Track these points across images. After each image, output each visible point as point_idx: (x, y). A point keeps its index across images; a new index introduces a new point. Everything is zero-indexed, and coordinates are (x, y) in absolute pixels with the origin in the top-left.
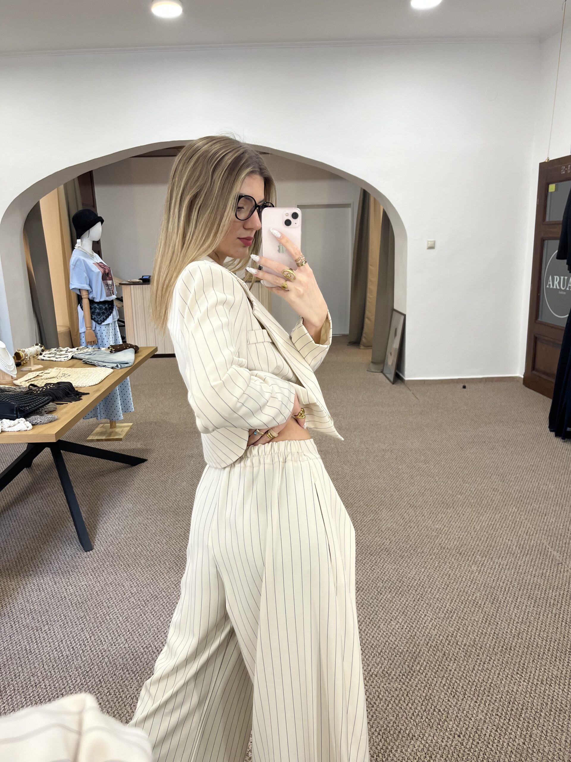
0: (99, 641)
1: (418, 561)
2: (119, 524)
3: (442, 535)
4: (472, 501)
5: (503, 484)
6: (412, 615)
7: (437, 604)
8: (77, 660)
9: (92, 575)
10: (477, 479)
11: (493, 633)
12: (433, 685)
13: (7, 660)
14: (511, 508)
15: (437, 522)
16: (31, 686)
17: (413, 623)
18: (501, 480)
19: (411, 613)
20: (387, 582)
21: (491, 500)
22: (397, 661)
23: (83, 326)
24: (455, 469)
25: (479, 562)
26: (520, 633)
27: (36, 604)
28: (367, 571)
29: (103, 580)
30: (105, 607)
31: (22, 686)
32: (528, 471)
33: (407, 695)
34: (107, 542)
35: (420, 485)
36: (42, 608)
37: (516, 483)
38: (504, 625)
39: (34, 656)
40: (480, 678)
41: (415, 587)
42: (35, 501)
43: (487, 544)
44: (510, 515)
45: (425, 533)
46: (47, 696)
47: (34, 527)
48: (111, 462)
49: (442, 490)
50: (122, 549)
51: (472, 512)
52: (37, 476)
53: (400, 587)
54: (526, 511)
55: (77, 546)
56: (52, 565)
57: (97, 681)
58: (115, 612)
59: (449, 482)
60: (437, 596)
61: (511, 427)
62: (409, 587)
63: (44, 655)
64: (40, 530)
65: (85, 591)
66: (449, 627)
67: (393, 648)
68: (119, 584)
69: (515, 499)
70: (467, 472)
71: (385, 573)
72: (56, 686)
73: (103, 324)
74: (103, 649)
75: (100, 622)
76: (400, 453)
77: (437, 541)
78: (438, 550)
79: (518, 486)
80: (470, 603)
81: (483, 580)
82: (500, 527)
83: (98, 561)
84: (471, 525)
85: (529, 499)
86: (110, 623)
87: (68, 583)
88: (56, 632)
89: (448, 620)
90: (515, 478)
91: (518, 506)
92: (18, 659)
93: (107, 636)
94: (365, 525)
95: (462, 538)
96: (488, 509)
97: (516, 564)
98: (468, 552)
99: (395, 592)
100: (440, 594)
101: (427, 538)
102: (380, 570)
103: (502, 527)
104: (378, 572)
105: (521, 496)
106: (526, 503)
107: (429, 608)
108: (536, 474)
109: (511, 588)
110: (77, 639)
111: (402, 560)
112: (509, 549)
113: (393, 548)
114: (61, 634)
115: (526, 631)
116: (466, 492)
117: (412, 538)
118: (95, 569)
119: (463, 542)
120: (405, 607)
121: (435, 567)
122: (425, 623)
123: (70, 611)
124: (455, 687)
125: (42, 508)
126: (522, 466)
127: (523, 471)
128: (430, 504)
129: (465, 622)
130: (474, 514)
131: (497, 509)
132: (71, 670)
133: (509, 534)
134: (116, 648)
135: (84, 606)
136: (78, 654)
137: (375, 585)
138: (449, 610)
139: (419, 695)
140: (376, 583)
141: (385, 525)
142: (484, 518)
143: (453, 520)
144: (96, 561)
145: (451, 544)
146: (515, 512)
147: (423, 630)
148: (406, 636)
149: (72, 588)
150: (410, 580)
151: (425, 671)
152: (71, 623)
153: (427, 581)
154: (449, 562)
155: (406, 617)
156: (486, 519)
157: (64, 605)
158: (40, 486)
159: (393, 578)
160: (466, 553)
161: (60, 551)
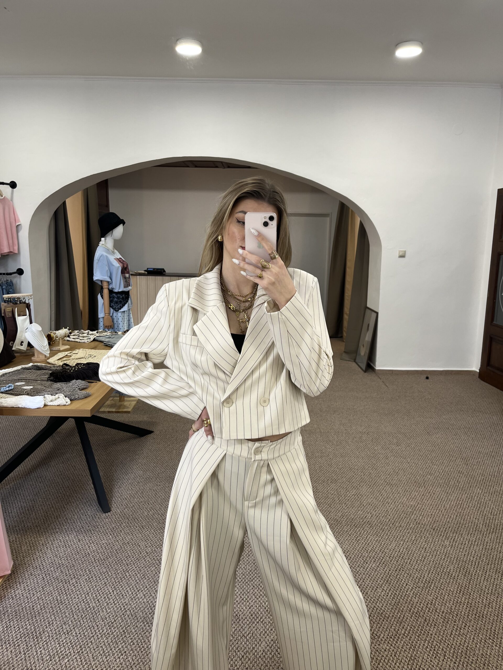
0: (121, 595)
1: (397, 534)
2: (132, 489)
3: (417, 511)
4: (441, 482)
5: (467, 467)
6: (395, 583)
7: (416, 575)
8: (103, 612)
9: (111, 535)
10: (444, 462)
11: (466, 602)
12: (417, 647)
13: (41, 609)
14: (476, 490)
15: (411, 499)
16: (64, 633)
17: (396, 591)
18: (466, 463)
19: (394, 581)
20: (371, 552)
21: (458, 481)
22: (385, 625)
23: (102, 312)
24: (424, 451)
25: (451, 537)
26: (490, 603)
27: (63, 558)
28: (353, 541)
29: (121, 539)
30: (124, 564)
31: (56, 633)
32: (488, 456)
33: (395, 655)
34: (122, 505)
35: (394, 465)
36: (69, 563)
37: (479, 467)
38: (476, 596)
39: (65, 606)
40: (458, 642)
41: (396, 558)
42: (57, 465)
43: (456, 521)
44: (475, 496)
45: (402, 509)
46: (78, 643)
47: (57, 488)
48: (122, 432)
49: (414, 471)
50: (136, 512)
51: (442, 491)
52: (57, 443)
53: (383, 558)
54: (489, 493)
55: (97, 507)
56: (75, 523)
57: (121, 631)
58: (133, 570)
59: (419, 463)
60: (416, 567)
61: (470, 416)
62: (391, 558)
63: (73, 606)
64: (63, 492)
65: (106, 549)
66: (428, 596)
67: (380, 613)
68: (135, 544)
69: (479, 482)
70: (435, 455)
71: (369, 544)
72: (86, 634)
73: (120, 311)
74: (124, 603)
75: (120, 577)
76: (375, 435)
77: (412, 517)
78: (414, 525)
79: (480, 470)
80: (445, 575)
81: (455, 554)
82: (467, 506)
83: (115, 522)
84: (442, 502)
85: (491, 482)
86: (130, 579)
87: (91, 541)
88: (83, 585)
89: (427, 590)
90: (477, 462)
91: (482, 488)
92: (51, 608)
93: (127, 591)
94: (349, 500)
95: (434, 515)
96: (455, 489)
97: (483, 540)
98: (440, 528)
99: (379, 561)
100: (419, 565)
101: (403, 513)
102: (364, 541)
103: (469, 507)
104: (363, 543)
105: (484, 479)
106: (489, 486)
107: (410, 578)
108: (495, 460)
109: (480, 562)
110: (101, 593)
111: (383, 533)
112: (477, 526)
113: (374, 522)
114: (87, 587)
115: (495, 602)
116: (435, 473)
117: (391, 513)
118: (113, 529)
119: (436, 519)
120: (389, 576)
121: (412, 540)
122: (407, 592)
123: (94, 566)
124: (436, 650)
125: (64, 471)
126: (483, 451)
127: (484, 456)
128: (404, 482)
129: (442, 592)
130: (443, 493)
131: (463, 490)
132: (98, 620)
133: (476, 513)
134: (136, 602)
135: (106, 563)
136: (103, 606)
137: (360, 554)
138: (427, 580)
139: (405, 655)
140: (362, 552)
141: (366, 500)
142: (452, 497)
143: (425, 498)
144: (114, 522)
145: (425, 520)
146: (480, 493)
147: (406, 598)
148: (391, 602)
149: (95, 546)
150: (391, 551)
151: (409, 634)
152: (96, 577)
153: (406, 553)
154: (425, 537)
155: (390, 585)
156: (454, 499)
157: (88, 561)
158: (60, 451)
159: (376, 549)
160: (439, 529)
161: (82, 511)
